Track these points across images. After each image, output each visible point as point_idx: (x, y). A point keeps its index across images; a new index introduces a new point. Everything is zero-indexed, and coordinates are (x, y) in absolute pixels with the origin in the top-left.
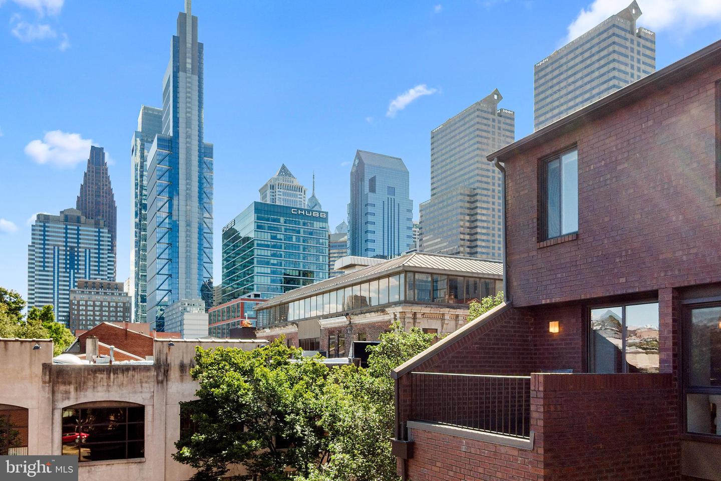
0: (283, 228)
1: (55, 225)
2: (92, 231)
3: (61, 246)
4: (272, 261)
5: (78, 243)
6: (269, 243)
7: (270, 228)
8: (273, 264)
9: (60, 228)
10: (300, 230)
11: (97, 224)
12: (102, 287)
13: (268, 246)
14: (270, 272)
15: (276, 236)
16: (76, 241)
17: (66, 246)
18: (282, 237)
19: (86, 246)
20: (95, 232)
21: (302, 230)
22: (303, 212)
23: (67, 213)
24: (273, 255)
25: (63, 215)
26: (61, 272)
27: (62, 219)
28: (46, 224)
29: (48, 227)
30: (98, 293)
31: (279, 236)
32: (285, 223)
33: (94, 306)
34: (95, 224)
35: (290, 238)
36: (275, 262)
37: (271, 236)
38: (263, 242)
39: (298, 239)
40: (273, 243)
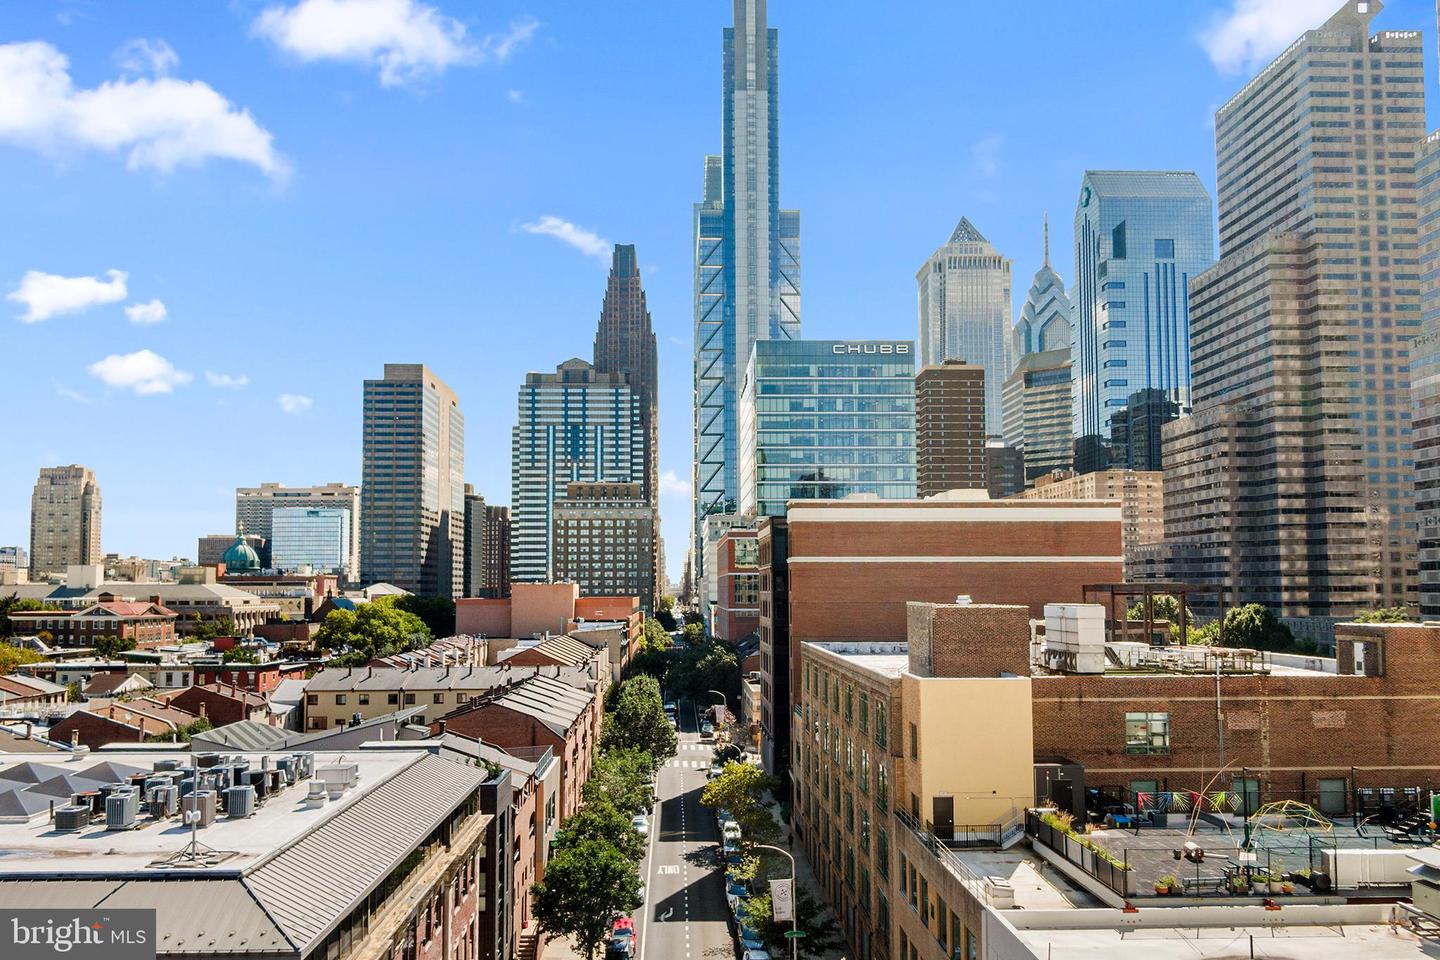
0: (816, 387)
1: (548, 390)
2: (605, 394)
3: (558, 424)
4: (793, 455)
5: (584, 416)
6: (787, 419)
7: (790, 389)
8: (796, 460)
9: (557, 394)
10: (851, 386)
11: (614, 383)
12: (604, 494)
13: (785, 425)
14: (788, 476)
15: (801, 404)
16: (581, 413)
17: (566, 424)
18: (814, 403)
19: (595, 420)
20: (611, 394)
21: (856, 387)
22: (858, 349)
23: (566, 368)
24: (794, 442)
25: (561, 372)
26: (559, 468)
27: (560, 378)
28: (537, 390)
29: (539, 394)
30: (597, 505)
31: (806, 404)
32: (821, 374)
33: (591, 527)
34: (611, 381)
35: (832, 404)
36: (800, 455)
37: (791, 404)
38: (773, 419)
39: (848, 402)
40: (795, 418)
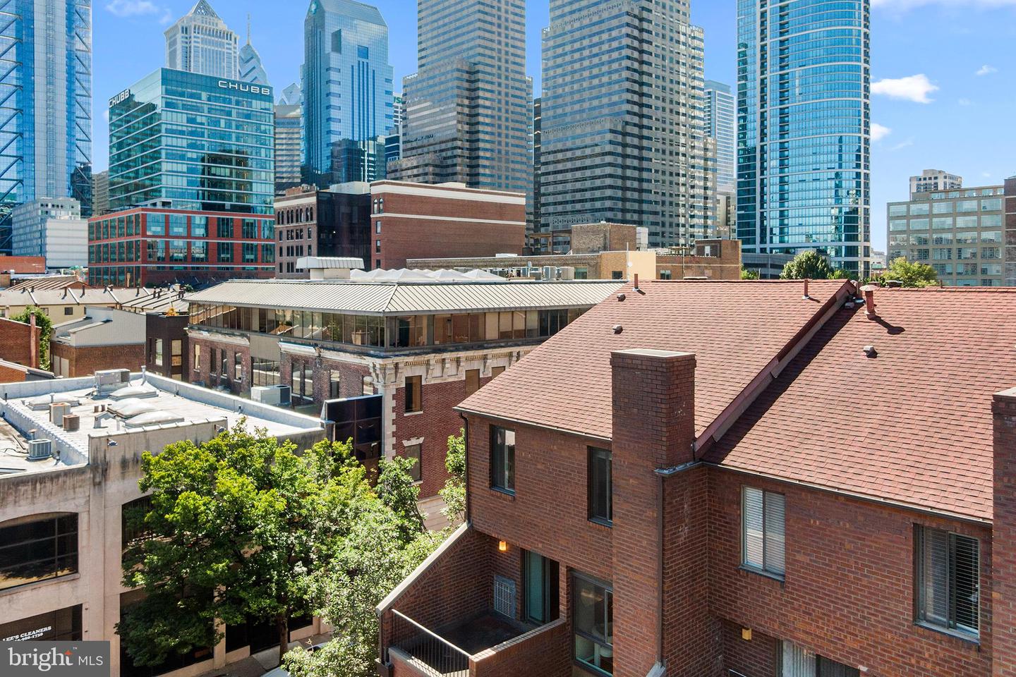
0: (206, 107)
4: (189, 155)
6: (184, 129)
7: (185, 107)
8: (191, 159)
10: (231, 111)
13: (182, 132)
14: (185, 170)
15: (195, 119)
18: (204, 120)
21: (234, 112)
22: (236, 86)
24: (191, 146)
31: (199, 119)
32: (209, 100)
35: (217, 123)
37: (187, 118)
38: (174, 127)
40: (190, 129)
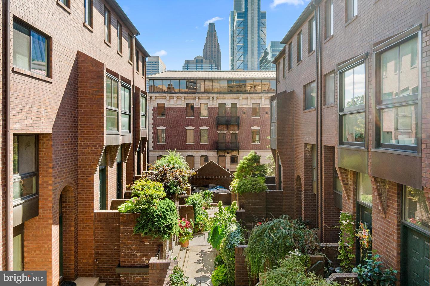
20: (210, 66)
23: (197, 59)
25: (195, 60)
28: (188, 65)
34: (210, 62)
